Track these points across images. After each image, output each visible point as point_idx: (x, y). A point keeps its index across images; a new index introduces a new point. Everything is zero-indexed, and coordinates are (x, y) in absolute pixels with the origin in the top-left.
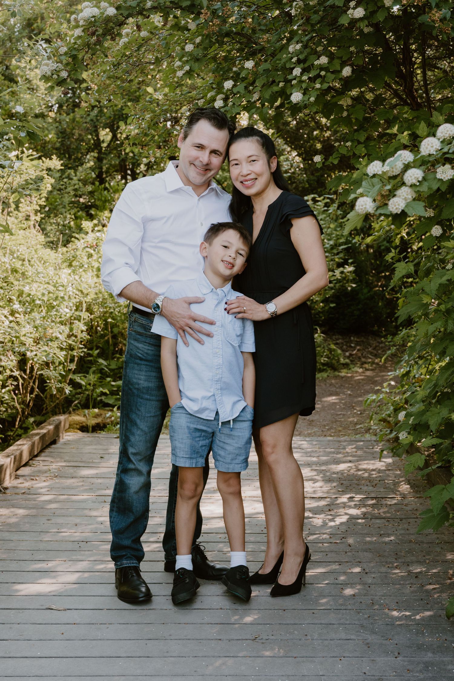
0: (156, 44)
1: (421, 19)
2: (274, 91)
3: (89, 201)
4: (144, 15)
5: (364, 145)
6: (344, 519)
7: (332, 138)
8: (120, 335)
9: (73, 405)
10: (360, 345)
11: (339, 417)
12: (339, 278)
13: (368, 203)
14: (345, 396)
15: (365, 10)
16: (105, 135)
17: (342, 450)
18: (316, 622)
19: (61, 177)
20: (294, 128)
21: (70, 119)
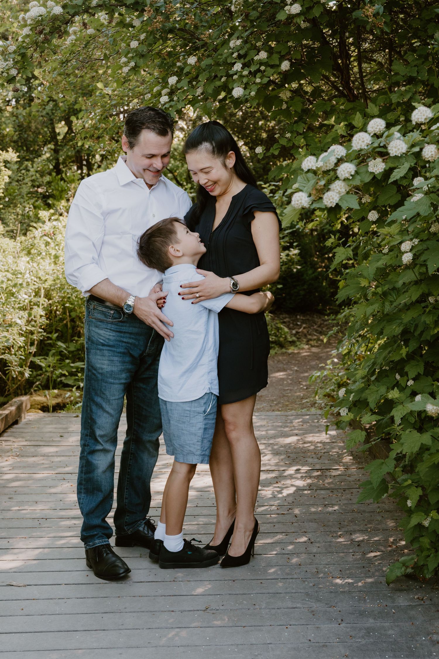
0: (104, 41)
1: (355, 14)
2: (216, 86)
3: (47, 191)
4: (90, 13)
5: (303, 136)
6: (292, 490)
7: (277, 127)
8: (78, 319)
9: (34, 386)
10: (306, 324)
11: (287, 392)
12: (285, 260)
13: (303, 198)
14: (292, 372)
15: (302, 6)
16: (61, 128)
17: (288, 424)
18: (264, 591)
19: (18, 169)
20: (240, 119)
21: (26, 113)
